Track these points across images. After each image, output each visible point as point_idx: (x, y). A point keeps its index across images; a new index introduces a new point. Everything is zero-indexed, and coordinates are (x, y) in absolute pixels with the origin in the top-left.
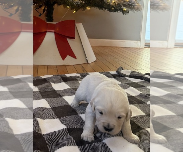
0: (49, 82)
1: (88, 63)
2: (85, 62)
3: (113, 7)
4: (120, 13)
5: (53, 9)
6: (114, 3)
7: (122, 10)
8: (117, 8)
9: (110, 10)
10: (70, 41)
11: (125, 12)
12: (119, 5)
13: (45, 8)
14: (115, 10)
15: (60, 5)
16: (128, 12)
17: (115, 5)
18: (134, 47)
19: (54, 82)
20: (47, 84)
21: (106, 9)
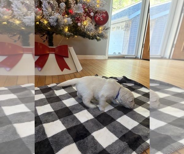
0: (53, 90)
1: (78, 72)
2: (76, 71)
3: (91, 37)
4: (95, 40)
5: (52, 37)
6: (92, 34)
7: (97, 39)
8: (93, 37)
9: (90, 38)
10: (65, 59)
11: (98, 40)
12: (95, 36)
13: (47, 36)
14: (93, 39)
15: (57, 34)
16: (100, 40)
17: (93, 36)
18: (102, 59)
19: (57, 90)
20: (51, 91)
21: (87, 38)
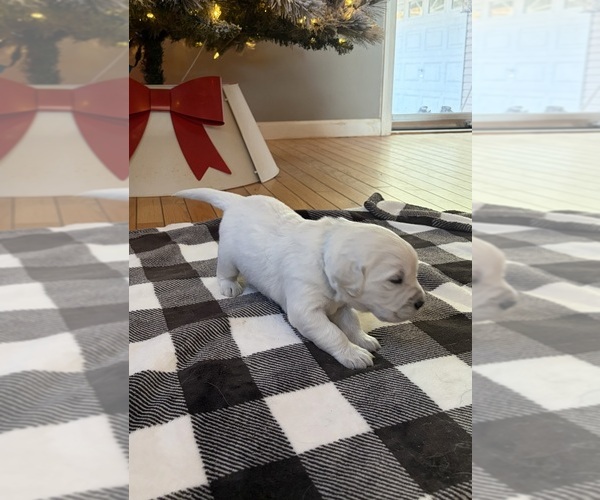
0: (175, 243)
1: (260, 182)
2: (253, 180)
3: (313, 36)
4: (331, 50)
5: (160, 52)
6: (316, 25)
7: (335, 43)
8: (321, 39)
9: (306, 44)
11: (343, 49)
12: (329, 31)
13: (139, 50)
14: (319, 45)
15: (178, 39)
16: (351, 48)
17: (319, 31)
21: (295, 42)
